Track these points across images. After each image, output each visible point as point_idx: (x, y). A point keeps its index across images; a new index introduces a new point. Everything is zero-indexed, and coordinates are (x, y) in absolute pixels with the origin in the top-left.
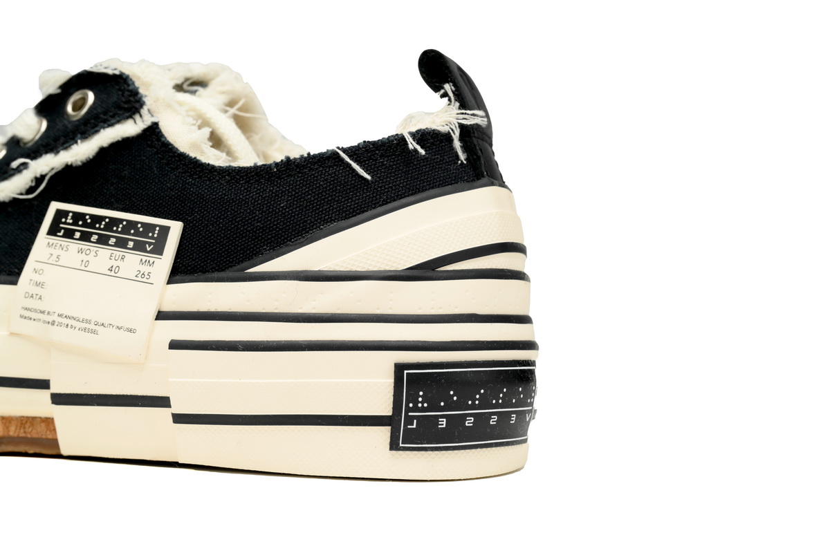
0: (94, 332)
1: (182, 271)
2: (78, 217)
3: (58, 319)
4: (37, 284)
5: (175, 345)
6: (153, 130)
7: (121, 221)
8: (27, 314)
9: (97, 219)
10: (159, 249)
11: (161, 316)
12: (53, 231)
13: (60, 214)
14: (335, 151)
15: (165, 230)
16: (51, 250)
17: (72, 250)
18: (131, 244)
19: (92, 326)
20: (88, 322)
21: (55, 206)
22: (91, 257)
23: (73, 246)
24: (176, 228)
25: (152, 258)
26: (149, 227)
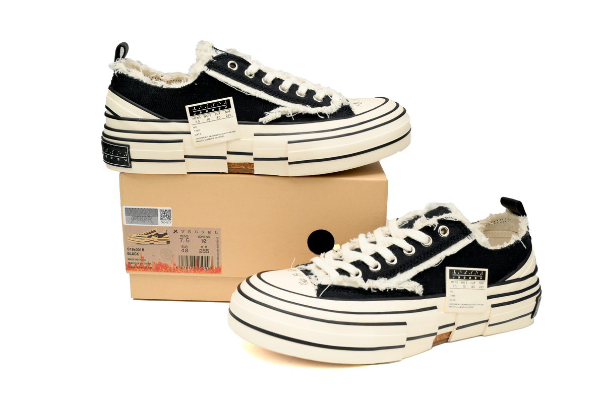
0: (472, 307)
1: (490, 284)
2: (457, 271)
3: (462, 306)
4: (453, 296)
5: (493, 306)
6: (475, 242)
7: (465, 271)
8: (451, 305)
9: (464, 271)
10: (484, 279)
11: (489, 297)
12: (451, 277)
13: (451, 271)
14: (520, 242)
15: (484, 272)
16: (453, 284)
17: (459, 282)
18: (476, 278)
19: (472, 306)
20: (471, 305)
21: (448, 269)
22: (465, 284)
23: (459, 281)
24: (487, 270)
25: (483, 281)
26: (480, 272)
